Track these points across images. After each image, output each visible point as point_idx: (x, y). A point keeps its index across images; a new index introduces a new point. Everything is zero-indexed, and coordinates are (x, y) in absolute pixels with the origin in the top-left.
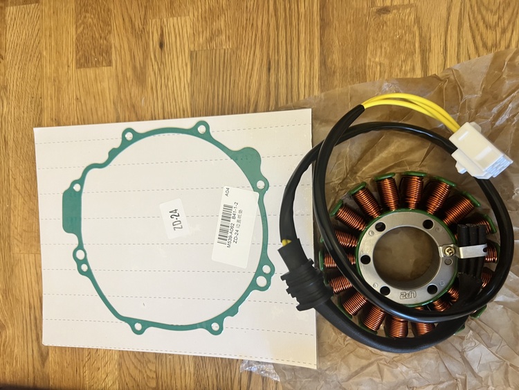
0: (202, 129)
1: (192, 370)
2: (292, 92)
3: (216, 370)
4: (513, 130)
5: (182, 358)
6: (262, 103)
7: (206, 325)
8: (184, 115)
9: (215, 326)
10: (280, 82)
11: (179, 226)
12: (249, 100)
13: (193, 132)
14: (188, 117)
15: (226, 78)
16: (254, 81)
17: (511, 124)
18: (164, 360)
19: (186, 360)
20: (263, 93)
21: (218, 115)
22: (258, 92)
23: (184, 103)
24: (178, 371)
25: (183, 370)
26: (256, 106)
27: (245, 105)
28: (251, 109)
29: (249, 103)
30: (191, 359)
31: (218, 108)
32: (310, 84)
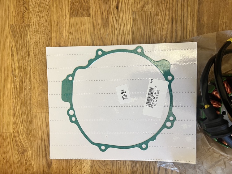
0: (139, 50)
1: (130, 167)
2: (183, 34)
3: (142, 167)
5: (125, 162)
6: (169, 38)
7: (139, 146)
8: (128, 43)
9: (144, 146)
10: (178, 29)
11: (126, 98)
12: (162, 36)
13: (134, 51)
14: (131, 44)
15: (151, 26)
16: (165, 28)
18: (115, 163)
19: (127, 163)
20: (169, 34)
21: (146, 44)
22: (167, 33)
23: (129, 37)
24: (122, 168)
25: (125, 168)
26: (166, 40)
27: (160, 39)
28: (163, 41)
29: (162, 38)
30: (129, 162)
31: (146, 40)
32: (192, 30)
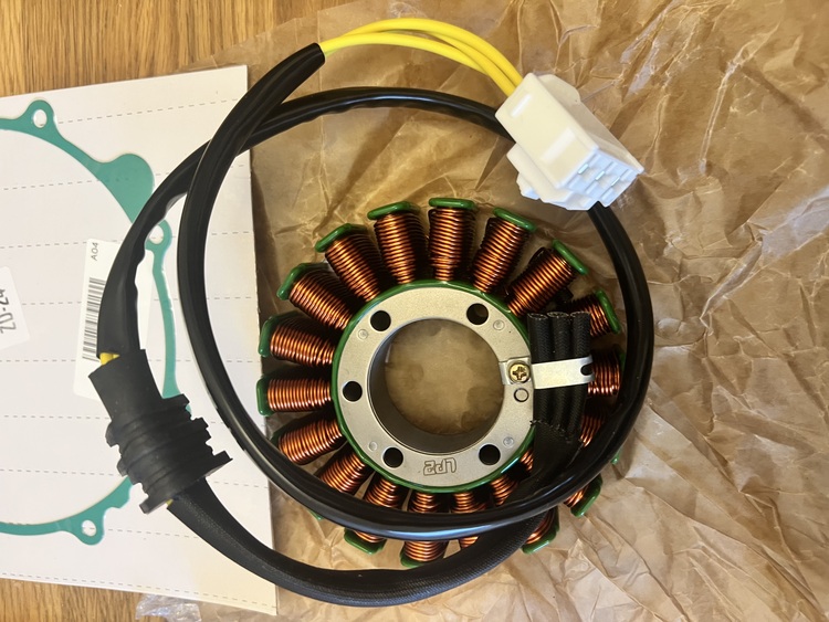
0: (39, 118)
1: (59, 610)
2: (221, 33)
3: (102, 612)
4: (663, 101)
5: (38, 586)
6: (162, 57)
7: (72, 525)
8: (12, 90)
9: (89, 528)
10: (198, 12)
11: (9, 324)
12: (137, 53)
13: (23, 124)
14: (20, 93)
15: (91, 8)
16: (144, 12)
17: (660, 88)
18: (7, 590)
19: (47, 591)
20: (163, 37)
21: (77, 85)
22: (154, 35)
23: (11, 65)
24: (33, 612)
25: (42, 611)
26: (152, 65)
27: (130, 65)
28: (143, 71)
29: (136, 60)
30: (55, 590)
31: (77, 75)
32: (257, 14)
